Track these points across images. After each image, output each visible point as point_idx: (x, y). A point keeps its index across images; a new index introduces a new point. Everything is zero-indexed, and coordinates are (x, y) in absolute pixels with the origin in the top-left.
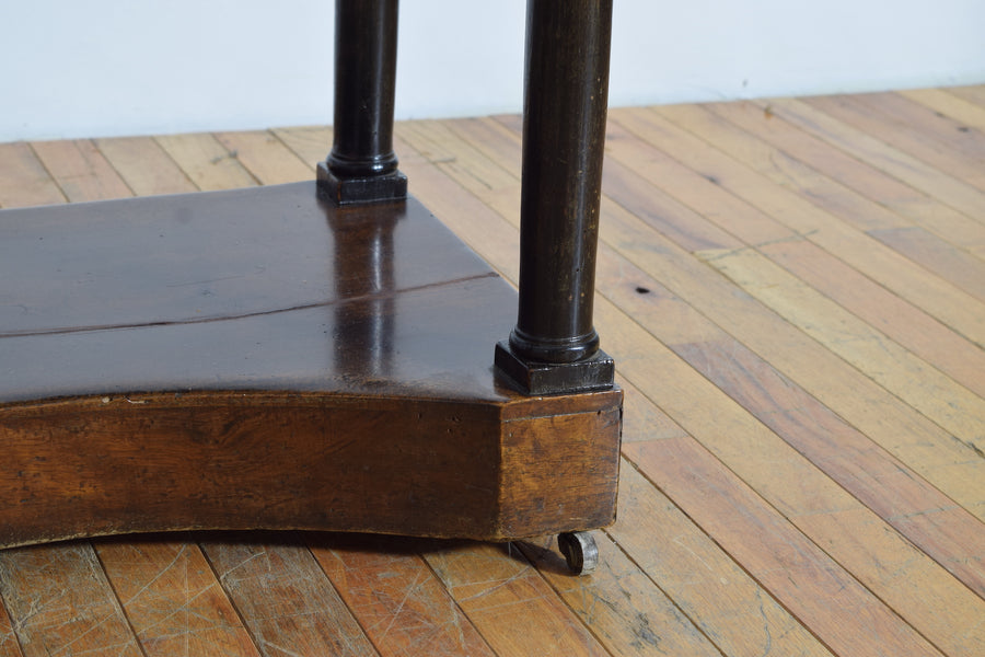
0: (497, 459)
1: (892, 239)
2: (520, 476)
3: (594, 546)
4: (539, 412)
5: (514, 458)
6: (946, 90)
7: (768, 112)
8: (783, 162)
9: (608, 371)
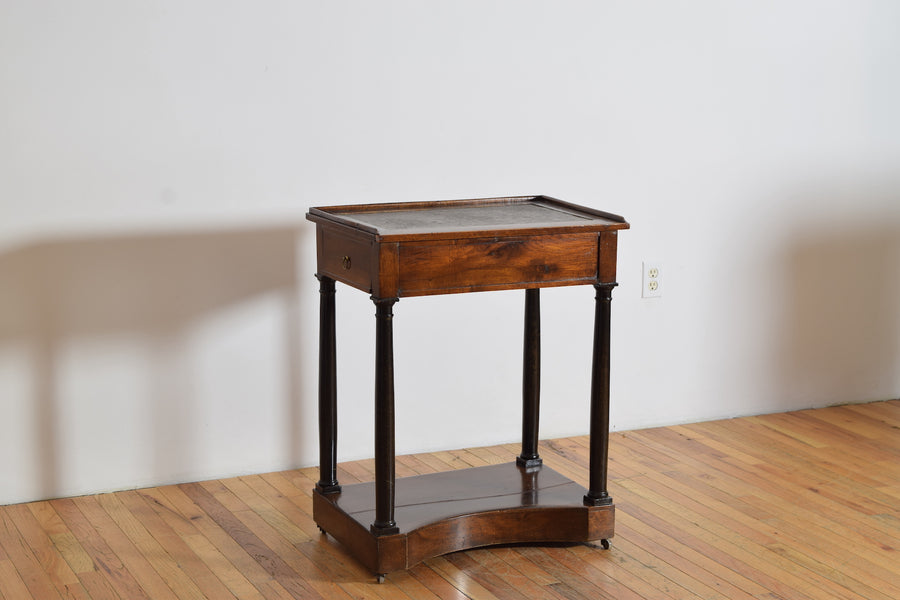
0: (587, 521)
1: (669, 474)
2: (593, 526)
3: (612, 542)
4: (596, 509)
5: (591, 521)
6: (681, 425)
7: (624, 436)
8: (632, 453)
9: (611, 500)
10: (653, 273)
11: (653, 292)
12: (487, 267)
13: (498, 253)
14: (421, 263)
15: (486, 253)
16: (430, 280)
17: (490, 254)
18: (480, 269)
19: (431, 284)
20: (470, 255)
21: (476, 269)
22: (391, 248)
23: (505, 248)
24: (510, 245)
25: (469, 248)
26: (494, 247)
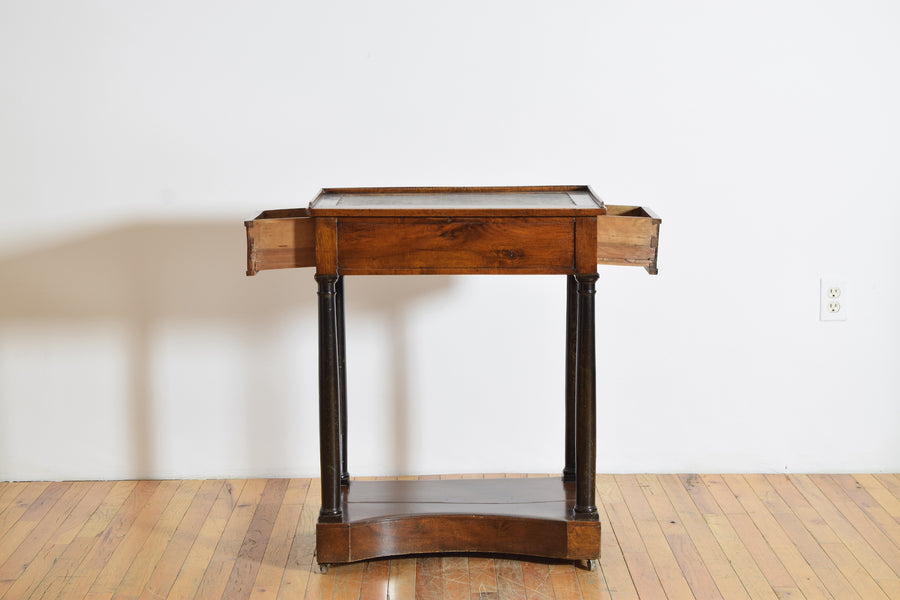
10: (834, 293)
11: (833, 313)
12: (440, 249)
13: (453, 234)
14: (364, 240)
15: (439, 233)
16: (374, 259)
17: (443, 235)
18: (432, 250)
19: (375, 263)
20: (420, 235)
21: (427, 250)
22: (328, 224)
23: (460, 229)
24: (467, 226)
25: (419, 228)
26: (448, 227)
